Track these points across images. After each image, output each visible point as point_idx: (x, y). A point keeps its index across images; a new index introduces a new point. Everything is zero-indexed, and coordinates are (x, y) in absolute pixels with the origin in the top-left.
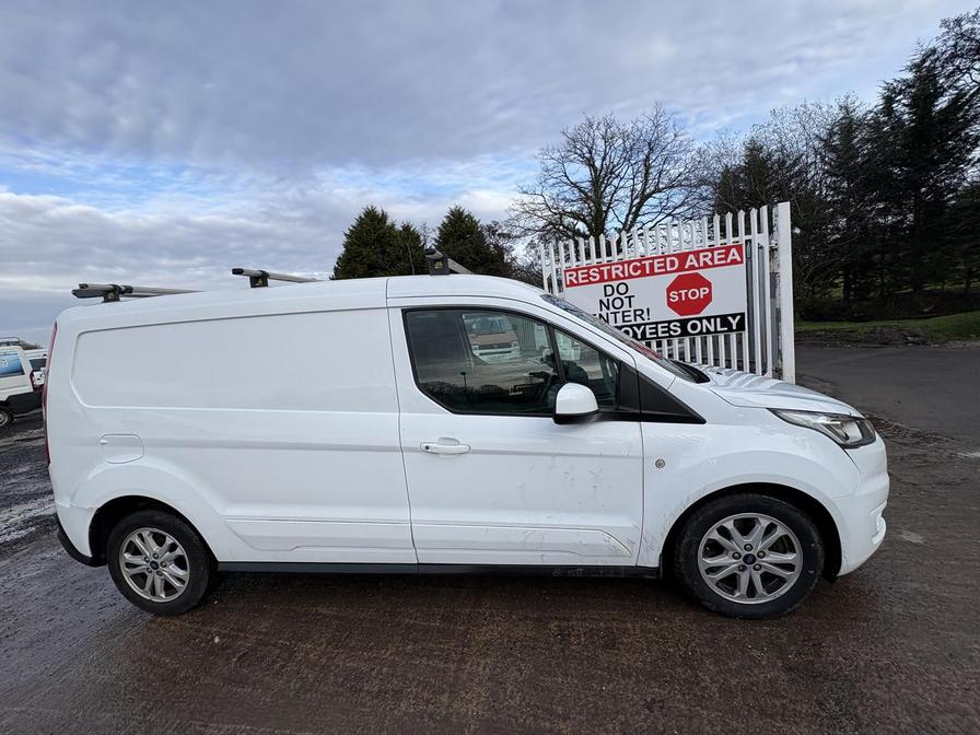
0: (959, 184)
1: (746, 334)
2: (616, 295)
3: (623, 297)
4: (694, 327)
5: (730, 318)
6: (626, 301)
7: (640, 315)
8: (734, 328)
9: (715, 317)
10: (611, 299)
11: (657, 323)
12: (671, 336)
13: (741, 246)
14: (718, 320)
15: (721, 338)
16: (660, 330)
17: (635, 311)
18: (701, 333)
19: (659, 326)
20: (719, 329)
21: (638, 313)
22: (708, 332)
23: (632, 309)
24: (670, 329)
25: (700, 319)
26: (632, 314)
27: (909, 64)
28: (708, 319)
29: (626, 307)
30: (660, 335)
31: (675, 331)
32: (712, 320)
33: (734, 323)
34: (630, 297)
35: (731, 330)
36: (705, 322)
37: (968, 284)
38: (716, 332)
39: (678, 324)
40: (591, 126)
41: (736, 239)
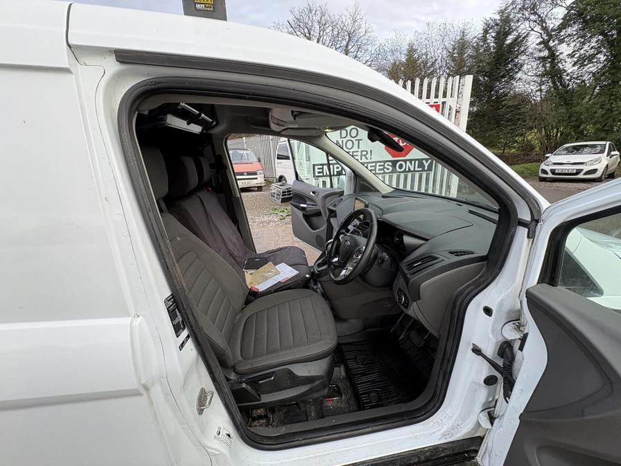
0: (509, 92)
1: (432, 173)
2: (349, 138)
3: (353, 139)
4: (401, 166)
5: (424, 161)
6: (356, 143)
7: (365, 155)
8: (426, 169)
9: (415, 160)
10: (345, 140)
11: (376, 162)
12: (385, 173)
13: (439, 105)
14: (417, 162)
15: (417, 175)
16: (378, 168)
17: (362, 151)
18: (405, 171)
19: (378, 164)
20: (416, 169)
21: (364, 153)
22: (410, 171)
23: (360, 150)
24: (384, 167)
25: (405, 161)
26: (359, 154)
27: (499, 9)
28: (411, 161)
29: (355, 149)
30: (377, 172)
31: (388, 169)
32: (413, 162)
33: (426, 165)
34: (359, 140)
35: (423, 170)
36: (408, 162)
37: (504, 150)
38: (414, 171)
39: (391, 164)
40: (311, 11)
41: (436, 100)
